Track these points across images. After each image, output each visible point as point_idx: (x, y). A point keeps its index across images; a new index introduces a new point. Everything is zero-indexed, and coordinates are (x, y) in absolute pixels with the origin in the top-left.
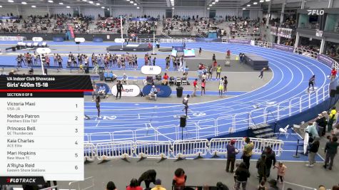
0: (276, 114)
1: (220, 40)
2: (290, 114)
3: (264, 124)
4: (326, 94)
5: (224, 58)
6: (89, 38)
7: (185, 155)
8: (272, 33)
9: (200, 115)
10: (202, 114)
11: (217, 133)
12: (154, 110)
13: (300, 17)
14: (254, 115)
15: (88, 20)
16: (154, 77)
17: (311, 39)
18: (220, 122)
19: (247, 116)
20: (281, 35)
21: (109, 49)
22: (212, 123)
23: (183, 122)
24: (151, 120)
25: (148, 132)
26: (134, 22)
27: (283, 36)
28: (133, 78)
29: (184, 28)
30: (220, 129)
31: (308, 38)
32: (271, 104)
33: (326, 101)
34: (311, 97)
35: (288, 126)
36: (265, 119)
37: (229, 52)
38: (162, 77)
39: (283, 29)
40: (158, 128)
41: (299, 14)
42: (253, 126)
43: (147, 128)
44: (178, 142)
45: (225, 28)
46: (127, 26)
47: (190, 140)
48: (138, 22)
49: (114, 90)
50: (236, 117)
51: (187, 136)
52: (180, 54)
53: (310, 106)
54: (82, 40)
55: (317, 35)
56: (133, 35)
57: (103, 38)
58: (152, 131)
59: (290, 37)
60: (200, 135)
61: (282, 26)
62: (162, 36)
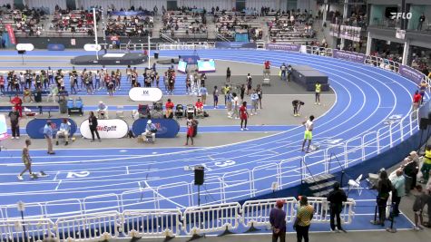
0: (342, 158)
1: (254, 46)
2: (363, 158)
3: (325, 174)
4: (414, 125)
5: (262, 74)
6: (41, 43)
7: (204, 230)
8: (331, 33)
9: (226, 164)
10: (229, 163)
11: (253, 192)
12: (151, 159)
13: (372, 8)
14: (309, 160)
15: (39, 15)
16: (151, 106)
17: (389, 43)
18: (257, 174)
19: (300, 163)
20: (346, 36)
21: (75, 62)
22: (246, 176)
23: (199, 176)
24: (147, 175)
25: (142, 195)
26: (115, 17)
27: (349, 38)
28: (116, 108)
29: (196, 26)
30: (258, 185)
31: (385, 42)
32: (335, 143)
33: (414, 136)
34: (393, 131)
35: (360, 177)
36: (326, 167)
37: (267, 64)
38: (164, 105)
39: (348, 27)
40: (158, 188)
41: (370, 5)
42: (308, 178)
43: (141, 189)
44: (192, 209)
45: (260, 26)
46: (104, 24)
47: (210, 206)
48: (122, 17)
49: (84, 128)
50: (282, 165)
51: (207, 199)
52: (192, 67)
53: (391, 145)
54: (29, 47)
55: (398, 36)
56: (114, 38)
57: (64, 43)
58: (150, 194)
59: (358, 40)
60: (228, 196)
61: (347, 24)
62: (162, 40)
